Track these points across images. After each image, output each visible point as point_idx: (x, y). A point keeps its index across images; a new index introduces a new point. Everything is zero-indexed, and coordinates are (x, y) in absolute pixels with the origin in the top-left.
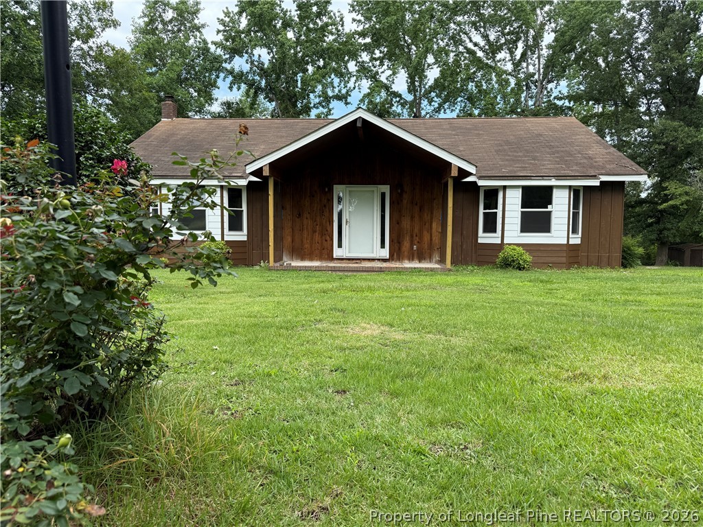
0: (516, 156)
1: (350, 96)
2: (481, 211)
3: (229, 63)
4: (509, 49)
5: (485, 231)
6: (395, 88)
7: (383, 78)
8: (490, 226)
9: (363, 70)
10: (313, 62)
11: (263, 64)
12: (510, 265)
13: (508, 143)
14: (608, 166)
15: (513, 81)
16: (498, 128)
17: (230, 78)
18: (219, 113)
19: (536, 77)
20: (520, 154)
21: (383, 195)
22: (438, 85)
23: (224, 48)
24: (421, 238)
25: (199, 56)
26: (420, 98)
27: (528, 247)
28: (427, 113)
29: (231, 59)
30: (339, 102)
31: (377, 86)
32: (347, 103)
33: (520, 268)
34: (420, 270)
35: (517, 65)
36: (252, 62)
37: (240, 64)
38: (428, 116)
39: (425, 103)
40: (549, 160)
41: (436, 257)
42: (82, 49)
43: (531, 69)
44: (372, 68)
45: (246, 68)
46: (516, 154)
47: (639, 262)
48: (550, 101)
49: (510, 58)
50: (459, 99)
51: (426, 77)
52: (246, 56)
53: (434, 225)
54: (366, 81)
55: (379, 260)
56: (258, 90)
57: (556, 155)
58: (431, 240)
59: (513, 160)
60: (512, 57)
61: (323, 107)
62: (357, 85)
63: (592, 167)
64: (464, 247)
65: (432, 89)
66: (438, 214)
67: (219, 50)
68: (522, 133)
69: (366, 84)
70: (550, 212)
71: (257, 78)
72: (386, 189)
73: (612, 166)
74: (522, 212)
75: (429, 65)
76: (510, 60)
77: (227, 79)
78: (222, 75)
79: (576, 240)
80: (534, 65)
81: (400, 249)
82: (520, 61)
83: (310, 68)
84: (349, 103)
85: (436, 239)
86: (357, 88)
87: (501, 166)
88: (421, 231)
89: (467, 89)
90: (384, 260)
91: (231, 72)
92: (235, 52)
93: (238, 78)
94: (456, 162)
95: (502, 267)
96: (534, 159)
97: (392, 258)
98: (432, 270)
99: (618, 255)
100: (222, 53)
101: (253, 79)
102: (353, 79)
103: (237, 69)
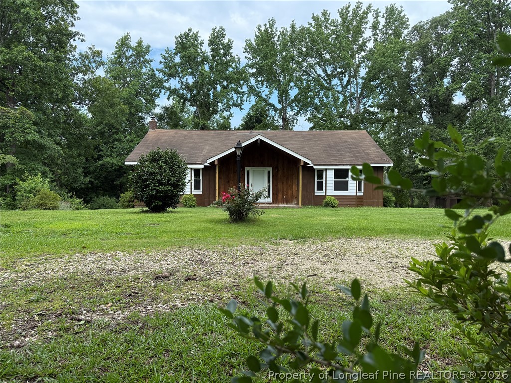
0: (333, 153)
1: (243, 104)
2: (316, 180)
3: (167, 83)
4: (339, 78)
5: (318, 189)
6: (271, 101)
7: (264, 95)
8: (320, 187)
9: (252, 91)
10: (220, 83)
11: (189, 84)
12: (328, 205)
13: (330, 146)
14: (376, 159)
15: (341, 97)
16: (326, 137)
17: (168, 93)
18: (160, 114)
19: (356, 95)
20: (335, 152)
21: (269, 172)
22: (297, 99)
23: (164, 73)
24: (288, 192)
25: (149, 79)
26: (286, 107)
27: (337, 197)
28: (291, 116)
29: (168, 80)
30: (236, 108)
31: (260, 101)
32: (241, 109)
33: (333, 207)
34: (287, 208)
35: (344, 87)
36: (182, 83)
37: (174, 83)
38: (291, 117)
39: (289, 109)
40: (348, 156)
41: (295, 202)
42: (84, 79)
43: (353, 90)
44: (257, 89)
45: (178, 86)
46: (333, 152)
47: (393, 205)
48: (366, 108)
49: (340, 84)
50: (309, 109)
51: (290, 95)
52: (178, 79)
53: (294, 186)
54: (253, 96)
55: (267, 203)
56: (186, 99)
57: (352, 153)
58: (292, 194)
59: (331, 156)
60: (341, 82)
61: (226, 111)
62: (248, 99)
63: (368, 159)
64: (308, 197)
65: (293, 101)
66: (295, 181)
67: (161, 74)
68: (338, 140)
69: (253, 99)
70: (348, 181)
71: (185, 92)
72: (271, 169)
73: (378, 159)
74: (335, 181)
75: (291, 87)
76: (340, 85)
77: (166, 93)
78: (163, 91)
79: (361, 194)
80: (354, 89)
81: (277, 198)
82: (347, 85)
83: (219, 88)
84: (242, 109)
85: (295, 193)
86: (248, 101)
87: (325, 158)
88: (287, 189)
89: (314, 102)
90: (270, 204)
91: (169, 89)
92: (171, 75)
93: (173, 92)
94: (303, 159)
95: (325, 206)
96: (341, 155)
97: (273, 203)
98: (293, 208)
99: (381, 201)
100: (163, 77)
101: (183, 94)
102: (246, 96)
103: (172, 87)
